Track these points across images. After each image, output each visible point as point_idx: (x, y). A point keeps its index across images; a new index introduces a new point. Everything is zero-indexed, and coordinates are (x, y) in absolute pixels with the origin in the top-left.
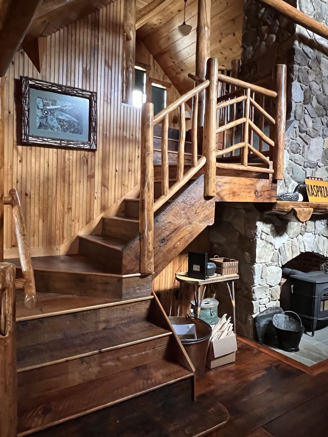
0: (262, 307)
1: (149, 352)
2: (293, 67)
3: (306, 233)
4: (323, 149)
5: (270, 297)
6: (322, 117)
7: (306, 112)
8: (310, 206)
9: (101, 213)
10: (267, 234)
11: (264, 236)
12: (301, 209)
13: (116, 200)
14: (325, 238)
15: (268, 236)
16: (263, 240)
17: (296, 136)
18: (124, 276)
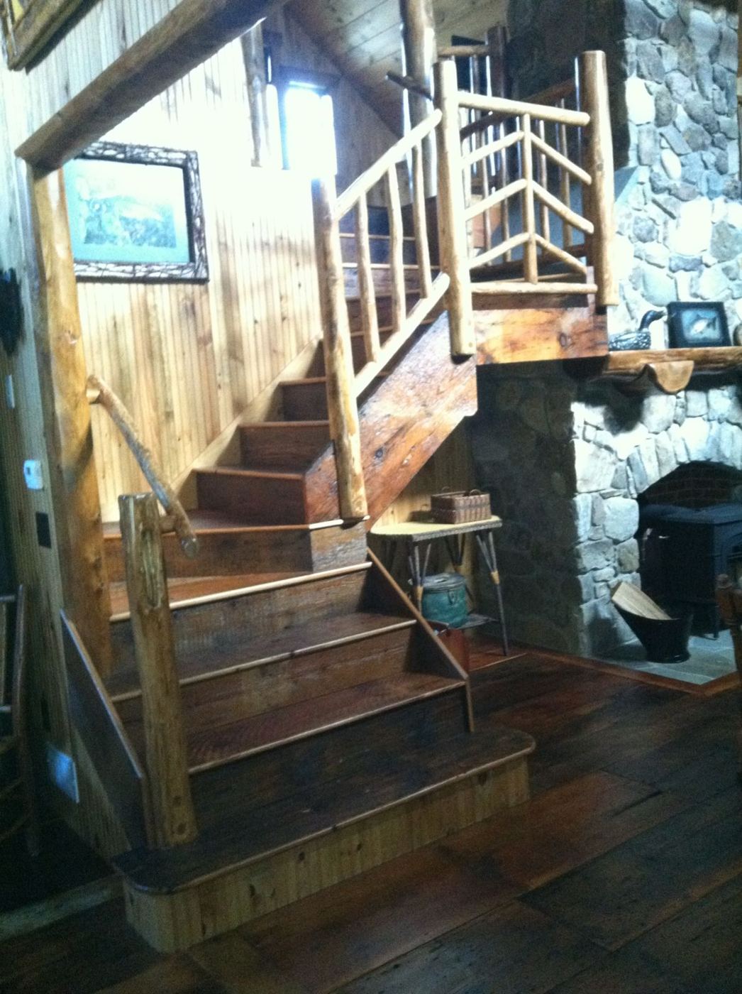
0: (601, 587)
1: (378, 657)
2: (623, 45)
3: (687, 420)
4: (713, 223)
5: (616, 564)
6: (704, 150)
7: (664, 143)
8: (685, 358)
9: (235, 418)
10: (598, 428)
11: (591, 433)
12: (665, 365)
13: (263, 386)
14: (736, 428)
15: (599, 431)
16: (588, 441)
17: (645, 200)
18: (312, 526)
